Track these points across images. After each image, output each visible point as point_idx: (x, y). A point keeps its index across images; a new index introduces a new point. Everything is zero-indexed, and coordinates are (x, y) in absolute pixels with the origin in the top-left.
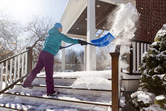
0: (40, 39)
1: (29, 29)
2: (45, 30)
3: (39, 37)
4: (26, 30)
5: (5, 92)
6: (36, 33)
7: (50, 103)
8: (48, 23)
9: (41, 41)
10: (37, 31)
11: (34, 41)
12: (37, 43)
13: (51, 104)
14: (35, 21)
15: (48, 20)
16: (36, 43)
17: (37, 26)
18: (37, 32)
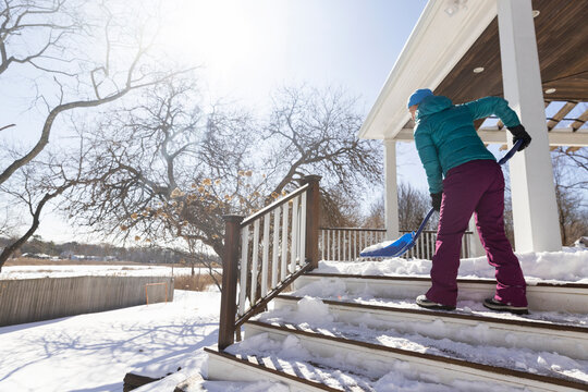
0: (304, 156)
1: (274, 132)
2: (321, 129)
3: (301, 151)
4: (268, 133)
5: (252, 319)
6: (294, 141)
7: (415, 373)
8: (329, 105)
9: (307, 162)
10: (295, 134)
11: (288, 167)
12: (297, 170)
13: (423, 376)
14: (291, 106)
15: (329, 97)
16: (293, 171)
17: (295, 119)
18: (297, 137)
